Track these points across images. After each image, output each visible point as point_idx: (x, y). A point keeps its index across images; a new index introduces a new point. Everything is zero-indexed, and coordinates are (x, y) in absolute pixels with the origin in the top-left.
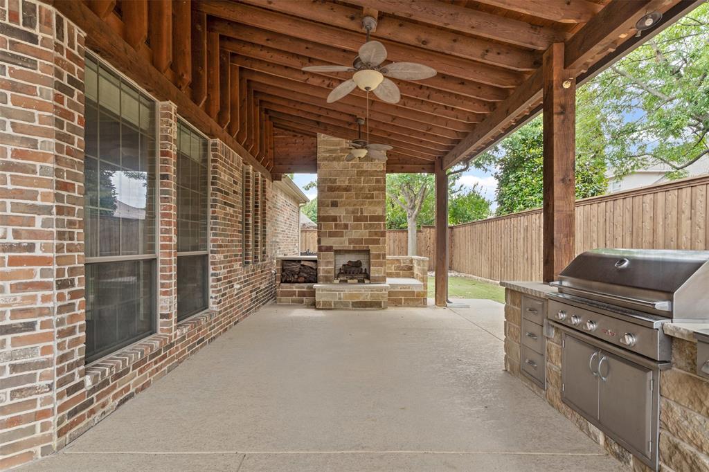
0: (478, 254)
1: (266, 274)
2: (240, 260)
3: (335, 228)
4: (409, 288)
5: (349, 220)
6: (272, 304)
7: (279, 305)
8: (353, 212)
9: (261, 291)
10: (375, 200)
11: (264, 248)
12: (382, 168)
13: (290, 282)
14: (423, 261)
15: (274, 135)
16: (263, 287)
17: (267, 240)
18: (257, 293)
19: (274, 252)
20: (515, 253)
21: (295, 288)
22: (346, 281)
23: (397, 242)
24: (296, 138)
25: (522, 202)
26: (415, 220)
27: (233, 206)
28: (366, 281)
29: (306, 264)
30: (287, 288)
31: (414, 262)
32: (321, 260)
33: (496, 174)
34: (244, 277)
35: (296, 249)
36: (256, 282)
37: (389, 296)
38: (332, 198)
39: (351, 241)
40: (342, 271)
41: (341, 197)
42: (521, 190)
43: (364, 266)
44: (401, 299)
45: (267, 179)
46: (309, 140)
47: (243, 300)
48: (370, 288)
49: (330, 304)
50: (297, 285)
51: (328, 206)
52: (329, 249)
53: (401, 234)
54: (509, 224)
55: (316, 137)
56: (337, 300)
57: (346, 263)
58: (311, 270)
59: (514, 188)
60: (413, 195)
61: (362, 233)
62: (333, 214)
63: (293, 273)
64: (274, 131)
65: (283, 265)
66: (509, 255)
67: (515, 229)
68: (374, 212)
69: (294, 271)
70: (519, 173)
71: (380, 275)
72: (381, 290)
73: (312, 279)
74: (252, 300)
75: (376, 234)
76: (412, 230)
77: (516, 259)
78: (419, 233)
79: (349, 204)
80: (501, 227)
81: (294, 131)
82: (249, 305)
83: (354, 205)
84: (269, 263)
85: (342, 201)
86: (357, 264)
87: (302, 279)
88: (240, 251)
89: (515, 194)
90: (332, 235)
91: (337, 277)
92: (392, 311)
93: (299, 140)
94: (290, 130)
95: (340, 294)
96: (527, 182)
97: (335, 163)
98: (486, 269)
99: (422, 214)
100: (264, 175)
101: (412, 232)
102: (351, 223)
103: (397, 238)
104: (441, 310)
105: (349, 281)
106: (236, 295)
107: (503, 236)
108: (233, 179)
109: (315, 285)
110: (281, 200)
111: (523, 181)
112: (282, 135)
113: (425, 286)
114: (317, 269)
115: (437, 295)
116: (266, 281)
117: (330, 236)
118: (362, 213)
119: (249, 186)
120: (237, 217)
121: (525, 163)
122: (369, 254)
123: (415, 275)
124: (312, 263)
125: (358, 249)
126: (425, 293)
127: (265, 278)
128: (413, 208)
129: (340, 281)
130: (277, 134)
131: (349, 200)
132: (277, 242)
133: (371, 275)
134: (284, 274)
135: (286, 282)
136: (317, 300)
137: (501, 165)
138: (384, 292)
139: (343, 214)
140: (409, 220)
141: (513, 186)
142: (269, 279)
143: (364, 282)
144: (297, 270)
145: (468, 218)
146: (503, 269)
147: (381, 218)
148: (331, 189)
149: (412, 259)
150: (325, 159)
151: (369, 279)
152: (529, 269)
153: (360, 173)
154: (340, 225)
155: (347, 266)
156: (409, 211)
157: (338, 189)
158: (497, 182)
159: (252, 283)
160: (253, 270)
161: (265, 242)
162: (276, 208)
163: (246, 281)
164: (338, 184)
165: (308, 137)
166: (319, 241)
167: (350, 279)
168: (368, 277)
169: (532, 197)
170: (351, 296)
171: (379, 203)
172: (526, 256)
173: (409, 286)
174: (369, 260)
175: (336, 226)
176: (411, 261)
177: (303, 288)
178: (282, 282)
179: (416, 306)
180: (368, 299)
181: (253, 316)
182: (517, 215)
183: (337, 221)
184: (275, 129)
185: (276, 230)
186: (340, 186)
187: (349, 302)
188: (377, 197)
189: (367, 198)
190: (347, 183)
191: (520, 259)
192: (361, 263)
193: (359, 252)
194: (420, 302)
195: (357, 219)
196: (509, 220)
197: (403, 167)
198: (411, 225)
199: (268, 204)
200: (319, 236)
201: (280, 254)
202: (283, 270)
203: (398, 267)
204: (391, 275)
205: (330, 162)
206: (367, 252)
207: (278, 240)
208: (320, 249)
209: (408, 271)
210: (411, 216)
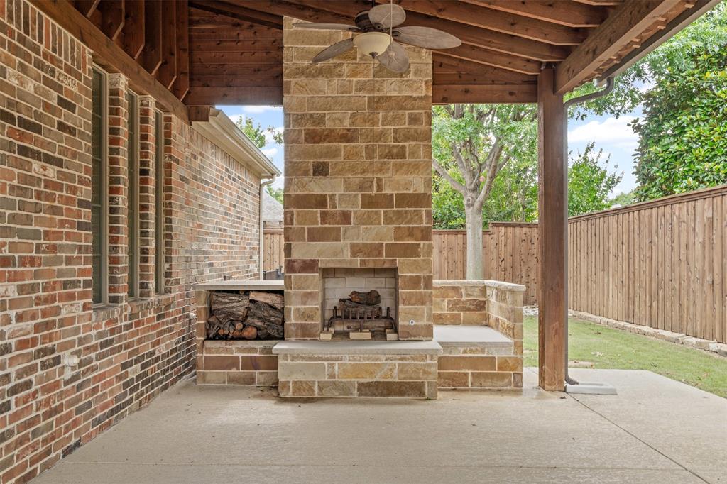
0: (600, 274)
1: (174, 321)
2: (83, 295)
3: (323, 221)
4: (483, 351)
5: (354, 205)
6: (186, 387)
7: (202, 389)
8: (361, 188)
9: (157, 359)
10: (408, 160)
11: (167, 266)
12: (425, 91)
13: (224, 338)
14: (512, 292)
15: (191, 23)
16: (162, 349)
17: (174, 247)
18: (143, 367)
19: (195, 272)
20: (684, 273)
21: (236, 350)
22: (345, 335)
23: (445, 252)
24: (238, 30)
25: (690, 173)
26: (479, 211)
27: (59, 163)
28: (391, 336)
29: (261, 298)
30: (218, 350)
31: (488, 292)
32: (292, 291)
33: (635, 121)
34: (100, 335)
35: (253, 266)
36: (140, 341)
37: (440, 367)
38: (315, 156)
39: (356, 250)
40: (339, 314)
41: (335, 154)
42: (689, 151)
43: (386, 303)
44: (466, 374)
45: (173, 116)
46: (266, 34)
47: (95, 390)
48: (398, 352)
49: (311, 389)
50: (240, 344)
51: (306, 173)
52: (309, 266)
53: (453, 237)
54: (668, 216)
55: (280, 27)
56: (326, 379)
57: (347, 296)
58: (272, 312)
59: (674, 148)
60: (475, 165)
61: (381, 231)
62: (317, 191)
63: (231, 318)
64: (190, 14)
65: (210, 301)
66: (668, 277)
67: (684, 225)
68: (406, 187)
69: (233, 314)
70: (684, 118)
71: (420, 323)
72: (423, 358)
73: (273, 332)
74: (126, 385)
75: (411, 232)
76: (474, 229)
77: (684, 284)
78: (487, 236)
79: (352, 169)
80: (650, 223)
81: (234, 15)
82: (117, 399)
83: (364, 172)
84: (181, 296)
85: (336, 164)
86: (371, 299)
87: (251, 332)
88: (82, 272)
89: (676, 158)
90: (315, 236)
91: (327, 325)
92: (447, 402)
93: (245, 34)
94: (226, 14)
95: (331, 366)
96: (700, 136)
97: (322, 82)
98: (617, 303)
99: (492, 201)
100: (163, 103)
101: (474, 235)
102: (356, 209)
103: (445, 244)
104: (554, 400)
105: (353, 335)
106: (66, 383)
107: (655, 239)
108: (55, 94)
109: (279, 347)
110: (214, 166)
111: (691, 133)
112: (209, 22)
113: (519, 347)
114: (282, 310)
115: (545, 367)
116: (172, 337)
117: (311, 239)
118: (379, 188)
119: (117, 122)
120: (73, 190)
121: (697, 100)
122: (396, 277)
123: (492, 321)
124: (273, 296)
125: (371, 266)
126: (519, 363)
127: (171, 330)
128: (476, 189)
129: (336, 334)
130: (197, 22)
131: (353, 161)
132: (205, 252)
133: (401, 323)
134: (212, 320)
135: (218, 337)
136: (281, 379)
137: (647, 105)
138: (429, 362)
139: (339, 191)
140: (468, 211)
141: (672, 144)
142: (183, 331)
143: (385, 338)
144: (241, 312)
145: (577, 207)
146: (654, 304)
147: (421, 200)
148: (313, 137)
149: (485, 287)
150: (301, 72)
151: (396, 332)
152: (717, 306)
153: (376, 103)
154: (333, 215)
155: (347, 303)
156: (470, 194)
157: (329, 136)
158: (637, 136)
159: (127, 346)
160: (132, 316)
161: (169, 251)
162: (201, 180)
163: (104, 345)
164: (328, 125)
165: (265, 28)
166: (288, 250)
167: (356, 330)
168: (394, 327)
169: (711, 164)
170: (357, 369)
171: (417, 166)
172: (709, 278)
173: (483, 346)
174: (396, 288)
175: (325, 217)
176: (484, 290)
177: (254, 350)
178: (208, 339)
179: (499, 391)
180: (395, 378)
181: (129, 424)
182: (686, 199)
183: (326, 206)
184: (193, 10)
185: (200, 226)
186: (332, 131)
187: (352, 384)
188: (413, 154)
189: (390, 155)
190: (347, 124)
191: (696, 286)
192: (378, 296)
193: (375, 272)
194: (507, 380)
195: (369, 202)
196: (668, 209)
197: (467, 91)
198: (472, 220)
199: (178, 170)
200: (287, 239)
201: (210, 277)
202: (211, 312)
203: (456, 303)
204: (440, 320)
205: (312, 80)
206: (393, 272)
207: (206, 248)
208: (290, 266)
209: (478, 310)
210: (473, 205)
